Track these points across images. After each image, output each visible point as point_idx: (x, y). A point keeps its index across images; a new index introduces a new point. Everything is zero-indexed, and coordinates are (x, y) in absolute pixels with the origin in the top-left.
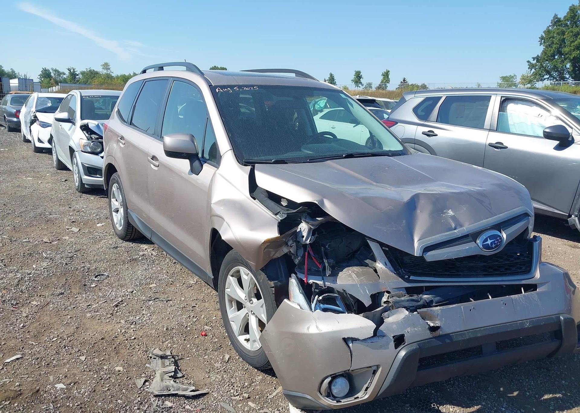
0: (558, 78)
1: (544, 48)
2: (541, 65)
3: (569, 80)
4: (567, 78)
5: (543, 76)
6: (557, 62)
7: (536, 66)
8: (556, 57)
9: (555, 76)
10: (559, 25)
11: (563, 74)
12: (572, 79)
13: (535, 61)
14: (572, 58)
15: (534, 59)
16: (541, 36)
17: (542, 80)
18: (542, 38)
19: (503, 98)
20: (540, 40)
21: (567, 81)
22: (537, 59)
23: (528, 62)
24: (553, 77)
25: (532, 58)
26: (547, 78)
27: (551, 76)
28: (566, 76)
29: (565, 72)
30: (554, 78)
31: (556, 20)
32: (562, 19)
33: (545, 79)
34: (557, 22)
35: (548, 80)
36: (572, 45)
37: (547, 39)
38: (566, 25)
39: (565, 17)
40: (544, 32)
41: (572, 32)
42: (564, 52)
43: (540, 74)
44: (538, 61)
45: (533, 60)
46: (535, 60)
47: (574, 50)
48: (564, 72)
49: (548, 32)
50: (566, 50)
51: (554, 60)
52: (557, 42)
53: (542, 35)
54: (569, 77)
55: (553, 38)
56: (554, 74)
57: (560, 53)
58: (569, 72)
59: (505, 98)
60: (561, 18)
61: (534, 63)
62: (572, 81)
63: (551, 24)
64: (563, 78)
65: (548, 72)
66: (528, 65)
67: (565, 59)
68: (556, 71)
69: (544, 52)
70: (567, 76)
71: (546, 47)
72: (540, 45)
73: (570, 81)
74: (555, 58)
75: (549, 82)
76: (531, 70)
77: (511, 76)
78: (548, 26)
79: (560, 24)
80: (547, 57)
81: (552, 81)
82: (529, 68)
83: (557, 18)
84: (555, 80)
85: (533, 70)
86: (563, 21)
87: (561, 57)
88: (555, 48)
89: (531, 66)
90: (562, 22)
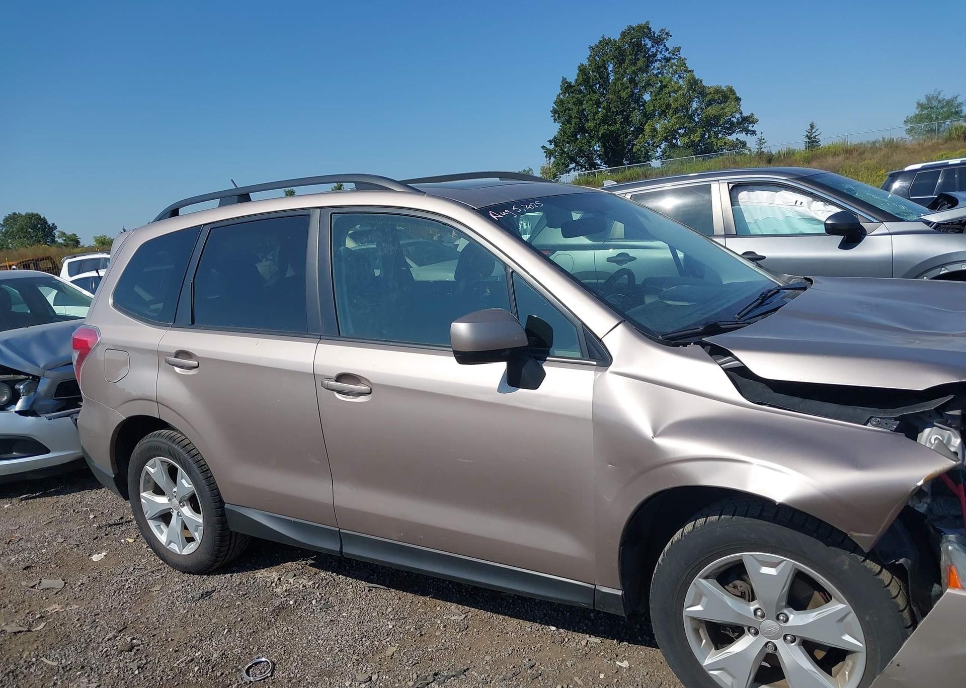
0: (587, 166)
1: (561, 126)
2: (562, 149)
3: (601, 167)
4: (598, 165)
5: (568, 166)
6: (582, 143)
7: (556, 152)
8: (578, 137)
9: (582, 163)
10: (572, 92)
11: (593, 160)
12: (604, 165)
13: (553, 146)
14: (600, 135)
15: (550, 142)
16: (553, 109)
17: (568, 172)
18: (555, 112)
19: (731, 186)
20: (553, 115)
21: (599, 168)
22: (555, 141)
23: (543, 147)
24: (580, 165)
25: (548, 141)
26: (573, 168)
27: (577, 164)
28: (597, 161)
29: (594, 157)
30: (583, 166)
31: (566, 85)
32: (573, 84)
33: (571, 170)
34: (567, 87)
35: (574, 171)
36: (596, 117)
37: (562, 112)
38: (580, 92)
39: (576, 80)
40: (554, 103)
41: (591, 100)
42: (588, 128)
43: (563, 164)
44: (556, 146)
45: (550, 145)
46: (553, 144)
47: (600, 124)
48: (592, 157)
49: (560, 102)
50: (590, 125)
51: (578, 141)
52: (575, 116)
53: (553, 107)
54: (601, 163)
55: (569, 110)
56: (582, 161)
57: (583, 130)
58: (599, 156)
59: (733, 184)
60: (571, 83)
61: (552, 148)
62: (606, 167)
63: (561, 92)
64: (593, 165)
65: (573, 160)
66: (545, 152)
67: (592, 138)
68: (582, 157)
69: (563, 131)
70: (599, 162)
71: (563, 124)
72: (555, 122)
73: (604, 168)
74: (578, 139)
75: (576, 173)
76: (550, 159)
77: (525, 171)
78: (558, 94)
79: (572, 90)
80: (567, 138)
81: (580, 171)
82: (546, 157)
83: (567, 82)
84: (584, 169)
85: (553, 159)
86: (575, 86)
87: (585, 135)
88: (575, 124)
89: (549, 154)
90: (575, 88)
